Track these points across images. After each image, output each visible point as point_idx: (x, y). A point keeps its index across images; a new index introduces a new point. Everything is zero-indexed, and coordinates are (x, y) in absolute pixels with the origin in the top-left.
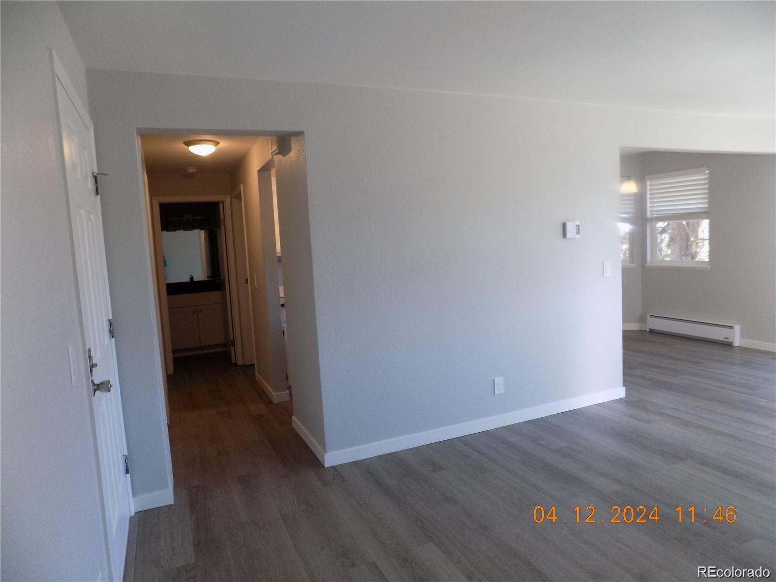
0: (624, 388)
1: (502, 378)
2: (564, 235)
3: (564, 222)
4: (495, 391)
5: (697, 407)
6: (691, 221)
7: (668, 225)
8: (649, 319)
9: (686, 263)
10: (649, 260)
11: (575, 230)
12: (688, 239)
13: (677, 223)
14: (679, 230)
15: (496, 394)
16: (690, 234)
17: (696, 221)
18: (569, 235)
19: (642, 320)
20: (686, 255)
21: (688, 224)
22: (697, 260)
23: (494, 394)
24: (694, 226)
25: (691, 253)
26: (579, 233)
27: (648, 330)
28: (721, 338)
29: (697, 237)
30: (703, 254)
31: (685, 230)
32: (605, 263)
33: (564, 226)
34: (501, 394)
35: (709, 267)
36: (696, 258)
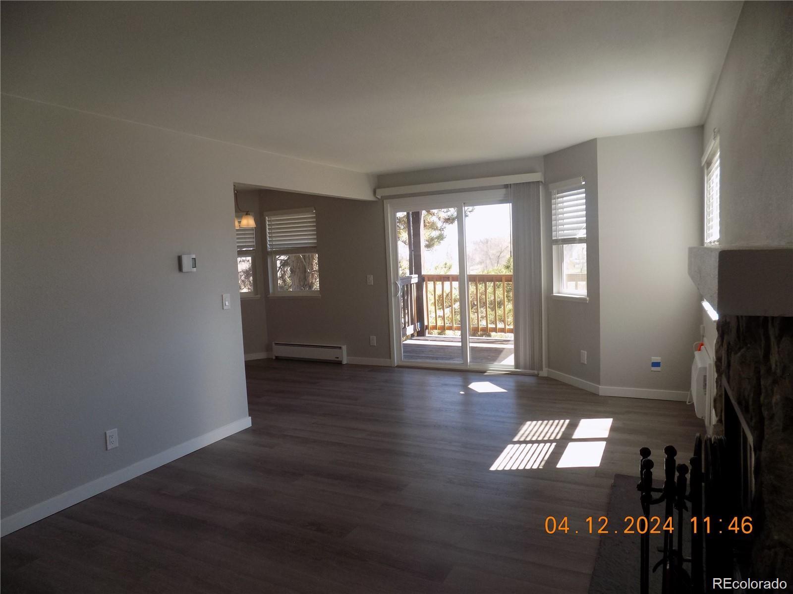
0: (250, 417)
1: (116, 429)
2: (180, 268)
3: (180, 255)
4: (108, 447)
5: (313, 424)
6: (307, 255)
7: (289, 258)
8: (275, 347)
9: (305, 292)
10: (271, 291)
11: (191, 263)
12: (305, 271)
13: (295, 256)
14: (298, 263)
15: (108, 449)
16: (307, 267)
17: (310, 255)
18: (185, 269)
19: (268, 348)
20: (304, 286)
21: (304, 256)
22: (313, 289)
23: (107, 449)
24: (309, 259)
25: (309, 284)
26: (195, 267)
27: (274, 358)
28: (333, 358)
29: (313, 269)
30: (317, 286)
31: (302, 262)
32: (223, 296)
33: (180, 259)
34: (116, 448)
35: (320, 296)
36: (313, 287)
